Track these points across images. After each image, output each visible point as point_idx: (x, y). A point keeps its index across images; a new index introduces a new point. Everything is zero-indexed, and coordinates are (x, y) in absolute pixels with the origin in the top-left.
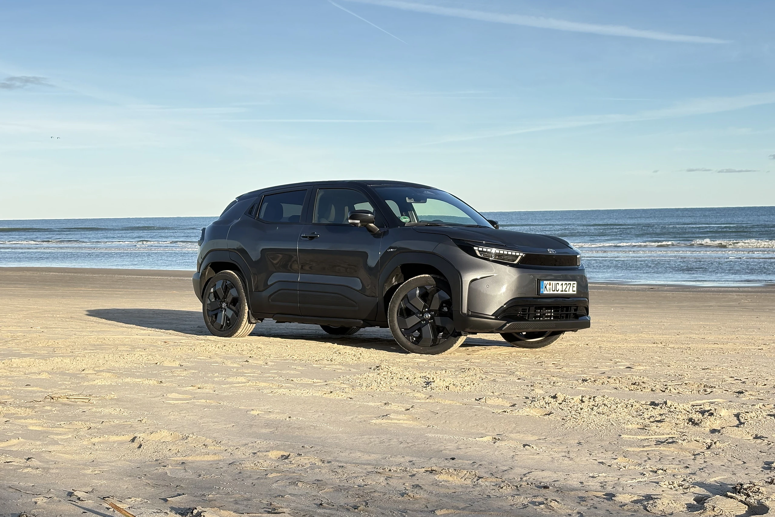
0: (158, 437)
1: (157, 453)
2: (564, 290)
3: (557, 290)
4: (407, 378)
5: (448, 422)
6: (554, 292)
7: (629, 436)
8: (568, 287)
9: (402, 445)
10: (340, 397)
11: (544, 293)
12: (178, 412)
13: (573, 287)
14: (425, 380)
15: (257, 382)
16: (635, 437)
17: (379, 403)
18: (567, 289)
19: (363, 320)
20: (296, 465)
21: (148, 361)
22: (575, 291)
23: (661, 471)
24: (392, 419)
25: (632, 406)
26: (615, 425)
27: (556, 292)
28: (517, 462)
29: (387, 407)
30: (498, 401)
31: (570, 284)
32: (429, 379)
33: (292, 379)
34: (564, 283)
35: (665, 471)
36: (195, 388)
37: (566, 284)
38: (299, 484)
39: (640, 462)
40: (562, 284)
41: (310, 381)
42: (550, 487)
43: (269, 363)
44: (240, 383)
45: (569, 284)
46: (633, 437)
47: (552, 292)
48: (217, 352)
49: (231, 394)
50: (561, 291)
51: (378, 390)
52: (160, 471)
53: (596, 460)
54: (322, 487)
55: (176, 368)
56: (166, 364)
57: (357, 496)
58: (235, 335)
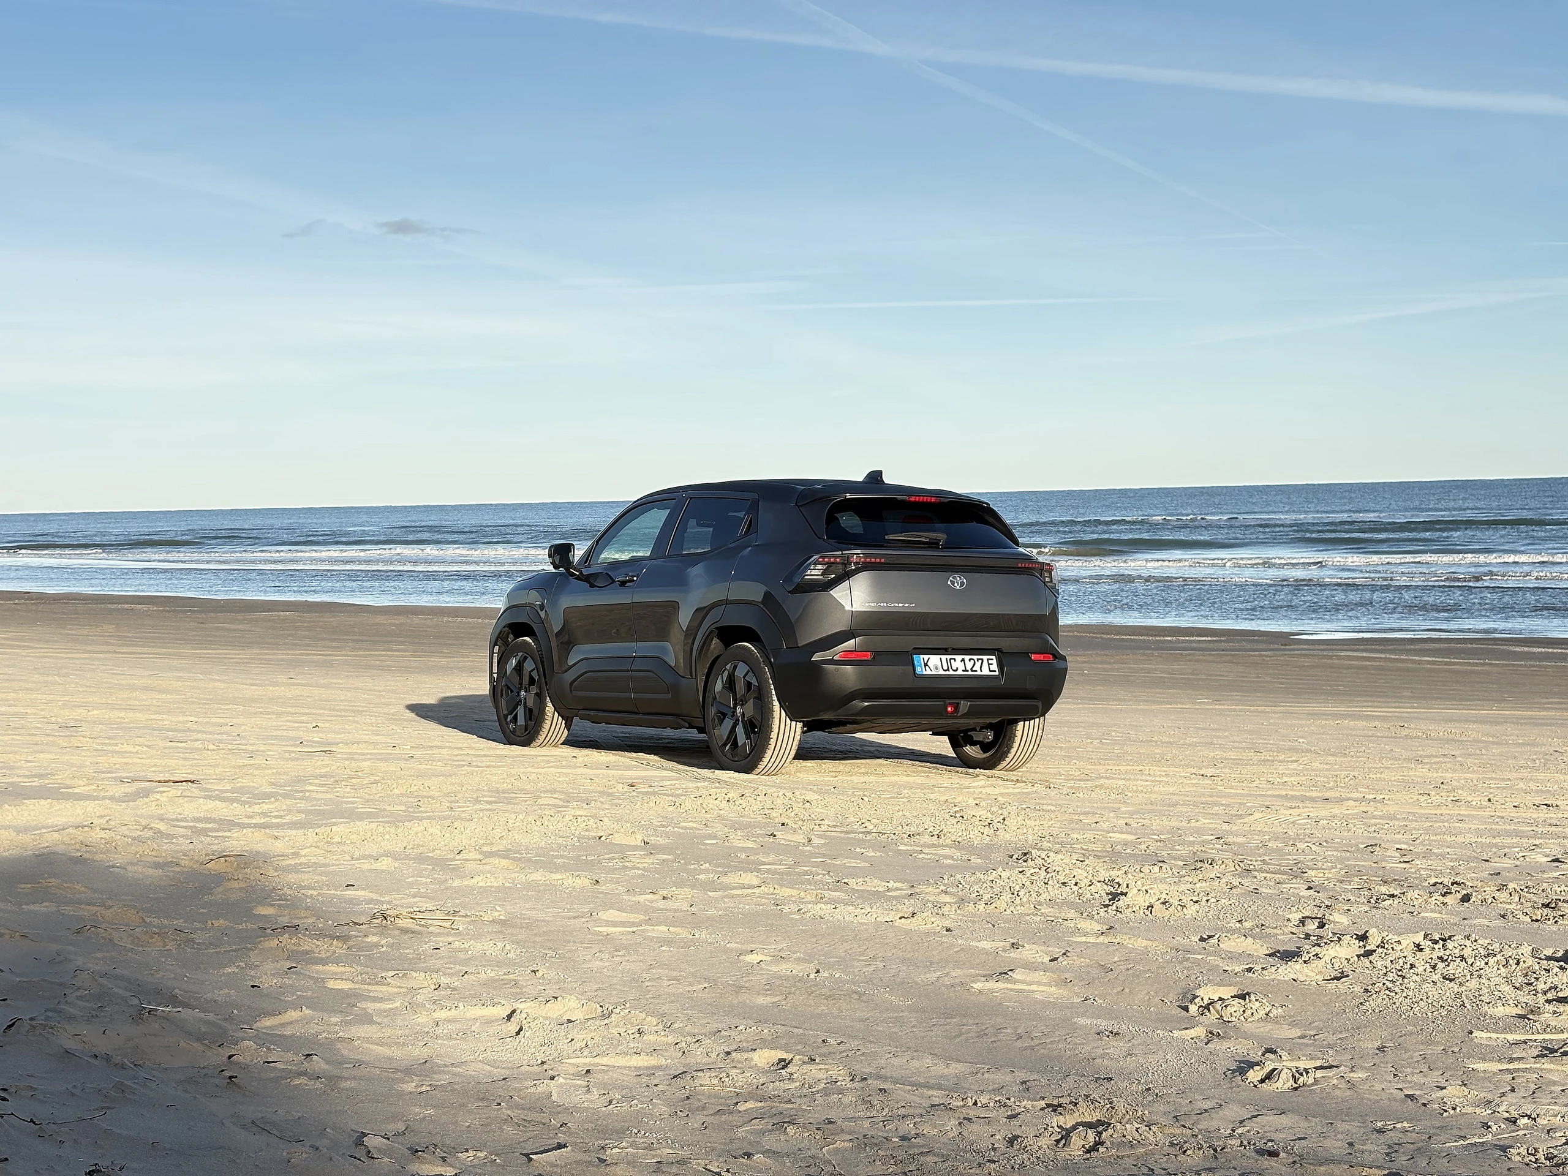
0: (559, 1010)
1: (546, 1046)
4: (1076, 884)
5: (1127, 990)
7: (1489, 1035)
9: (1019, 1044)
10: (929, 925)
12: (610, 952)
14: (1112, 889)
15: (776, 886)
16: (1503, 1036)
17: (1002, 944)
20: (798, 1084)
21: (586, 830)
23: (1525, 1120)
24: (1015, 982)
25: (1518, 963)
26: (1469, 1007)
28: (1238, 1089)
29: (1014, 954)
30: (1243, 944)
32: (1119, 885)
33: (846, 880)
35: (1534, 1119)
36: (657, 897)
38: (788, 1130)
39: (1490, 1098)
41: (879, 886)
42: (1282, 1154)
43: (816, 841)
44: (744, 888)
46: (1499, 1035)
51: (1009, 912)
52: (540, 1089)
53: (1401, 1089)
54: (833, 1137)
55: (635, 848)
56: (618, 839)
57: (892, 1162)
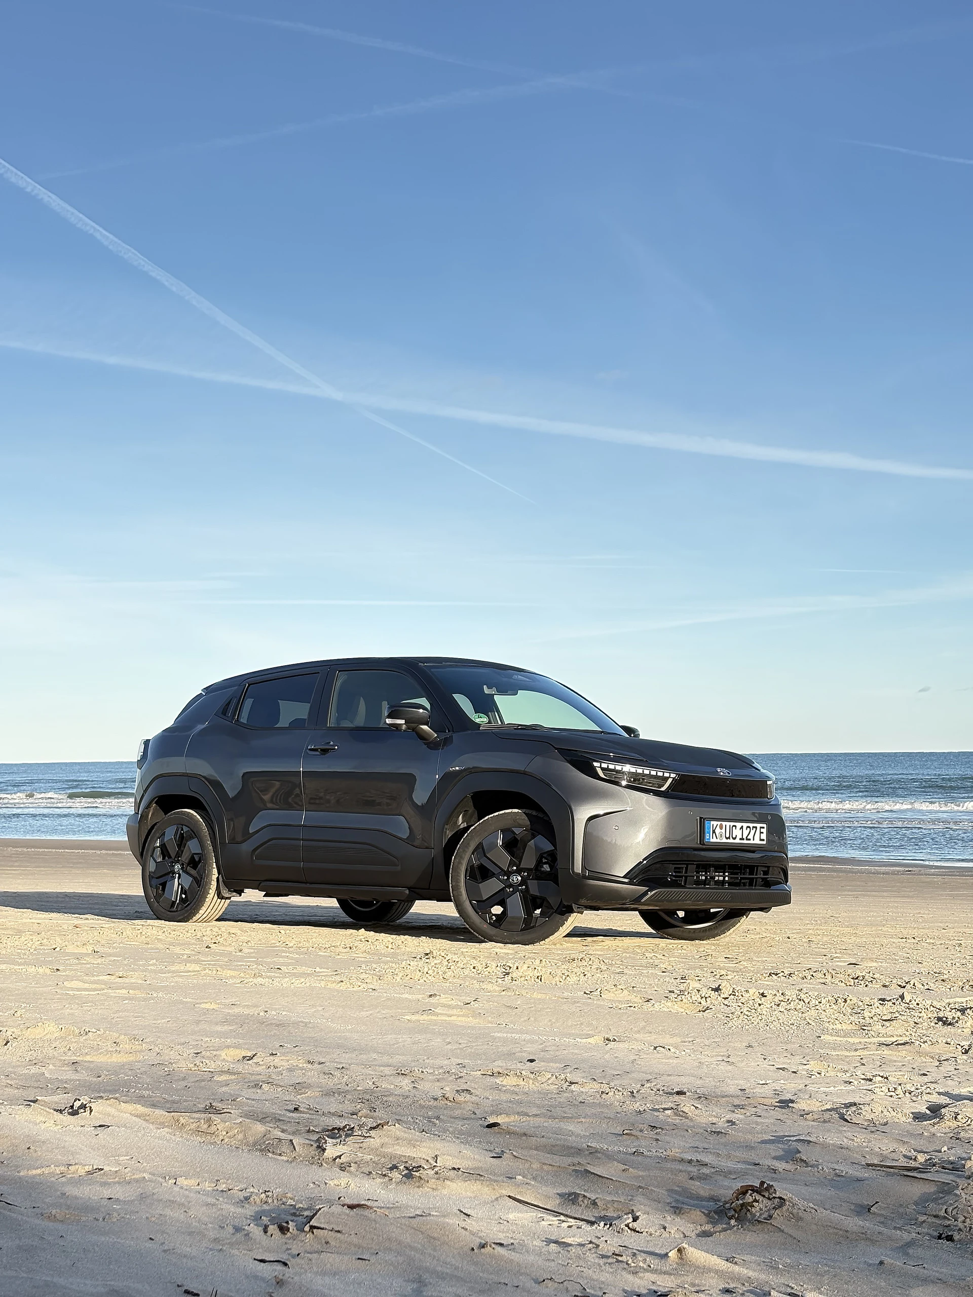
0: (39, 1034)
1: (33, 1051)
2: (744, 837)
3: (734, 836)
4: (474, 968)
5: (532, 1019)
6: (728, 841)
7: (835, 1038)
8: (753, 832)
9: (449, 1047)
10: (356, 989)
11: (712, 840)
12: (78, 1004)
13: (761, 833)
14: (504, 970)
15: (219, 969)
16: (845, 1039)
17: (421, 996)
18: (751, 837)
19: (409, 888)
20: (264, 1067)
22: (763, 840)
23: (879, 1079)
24: (437, 1015)
25: (845, 1001)
26: (813, 1024)
27: (731, 841)
28: (640, 1067)
29: (433, 1000)
30: (621, 995)
31: (756, 828)
32: (510, 968)
33: (279, 967)
34: (745, 825)
35: (887, 1078)
36: (113, 977)
37: (748, 827)
38: (263, 1087)
39: (846, 1068)
40: (742, 828)
42: (688, 1094)
43: (246, 950)
44: (190, 972)
45: (753, 827)
46: (842, 1039)
47: (724, 840)
48: (159, 937)
49: (172, 984)
50: (740, 839)
52: (32, 1071)
53: (773, 1065)
54: (303, 1090)
55: (87, 955)
56: (71, 949)
57: (359, 1101)
58: (195, 918)
